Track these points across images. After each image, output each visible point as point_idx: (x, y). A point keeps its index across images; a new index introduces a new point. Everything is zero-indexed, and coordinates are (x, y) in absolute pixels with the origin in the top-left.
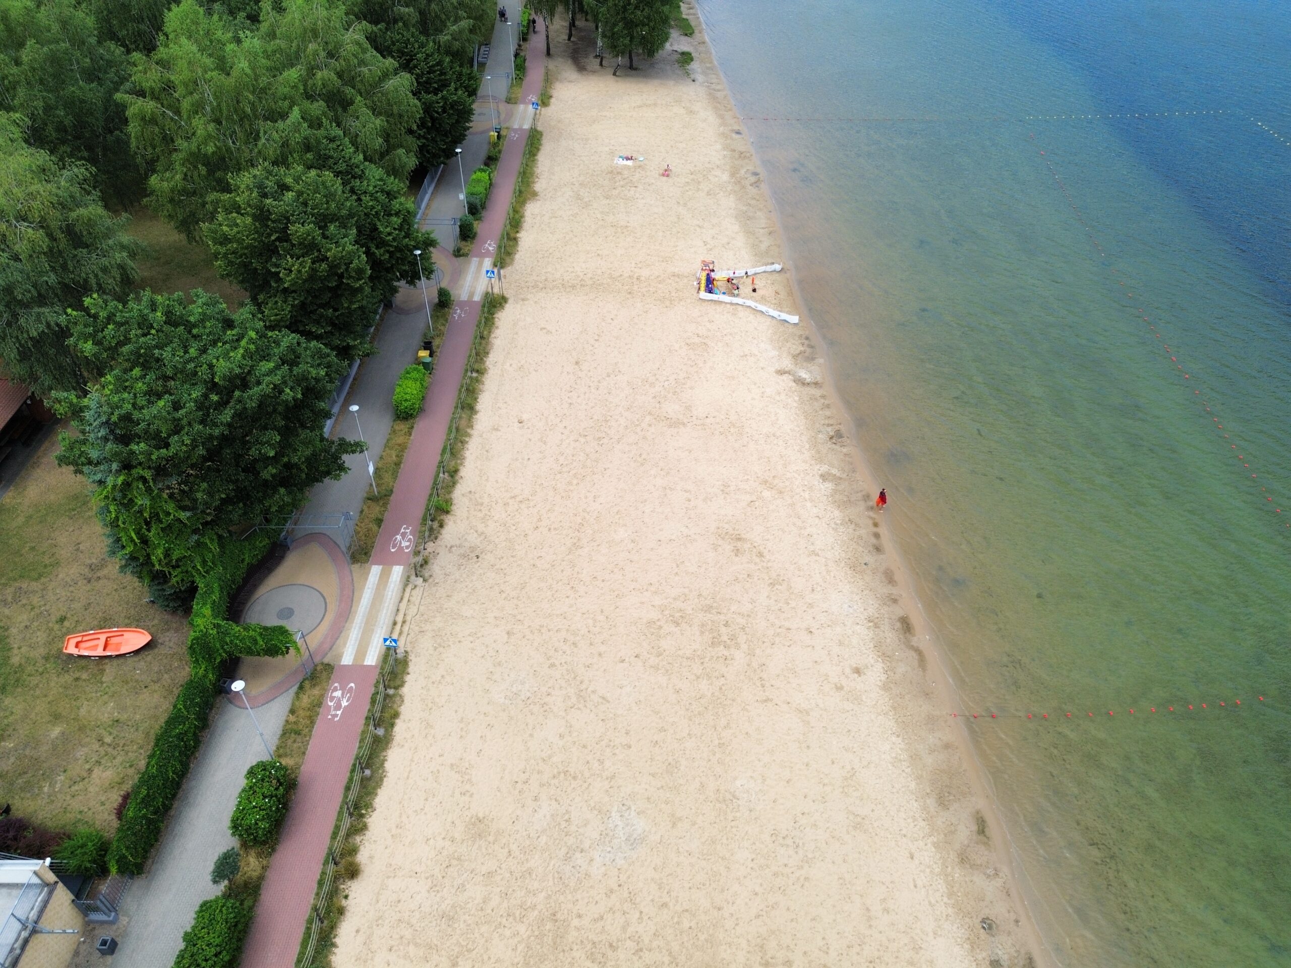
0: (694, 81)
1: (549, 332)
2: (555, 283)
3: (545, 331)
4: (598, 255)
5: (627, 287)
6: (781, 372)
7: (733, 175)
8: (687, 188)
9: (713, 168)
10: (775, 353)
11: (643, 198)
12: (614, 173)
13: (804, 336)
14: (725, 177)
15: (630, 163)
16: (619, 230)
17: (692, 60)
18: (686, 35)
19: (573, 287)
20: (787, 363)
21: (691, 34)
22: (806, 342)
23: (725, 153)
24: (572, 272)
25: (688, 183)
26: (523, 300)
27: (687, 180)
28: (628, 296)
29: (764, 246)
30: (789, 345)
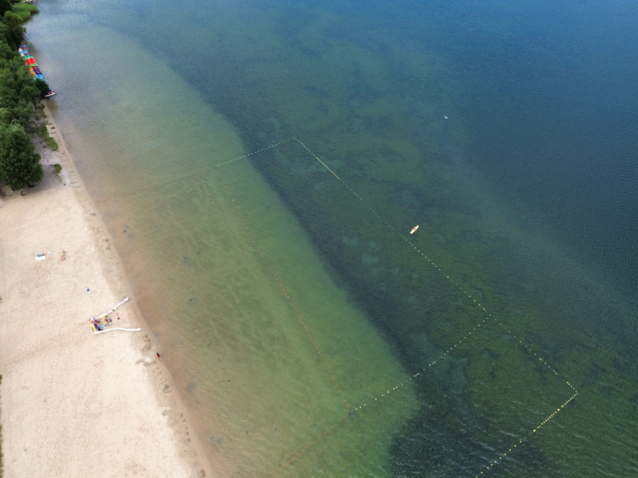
0: (65, 185)
1: (27, 388)
2: (23, 356)
3: (25, 388)
4: (41, 327)
5: (59, 342)
6: (138, 363)
7: (96, 246)
8: (76, 264)
9: (86, 245)
10: (134, 352)
11: (55, 280)
12: (37, 267)
13: (145, 336)
14: (93, 249)
15: (43, 258)
16: (48, 306)
17: (60, 168)
18: (54, 150)
19: (33, 354)
20: (140, 356)
21: (56, 149)
22: (146, 339)
23: (90, 232)
24: (30, 344)
25: (75, 260)
26: (10, 373)
27: (75, 259)
28: (61, 348)
29: (118, 288)
30: (139, 344)
